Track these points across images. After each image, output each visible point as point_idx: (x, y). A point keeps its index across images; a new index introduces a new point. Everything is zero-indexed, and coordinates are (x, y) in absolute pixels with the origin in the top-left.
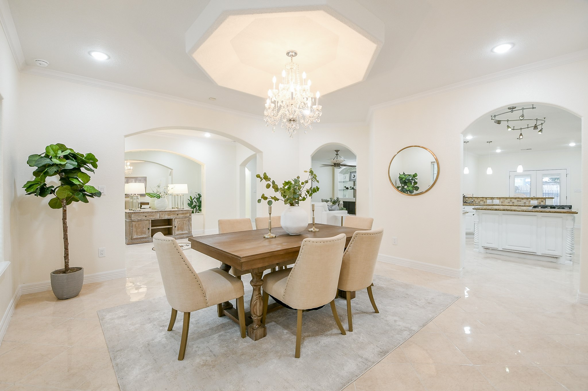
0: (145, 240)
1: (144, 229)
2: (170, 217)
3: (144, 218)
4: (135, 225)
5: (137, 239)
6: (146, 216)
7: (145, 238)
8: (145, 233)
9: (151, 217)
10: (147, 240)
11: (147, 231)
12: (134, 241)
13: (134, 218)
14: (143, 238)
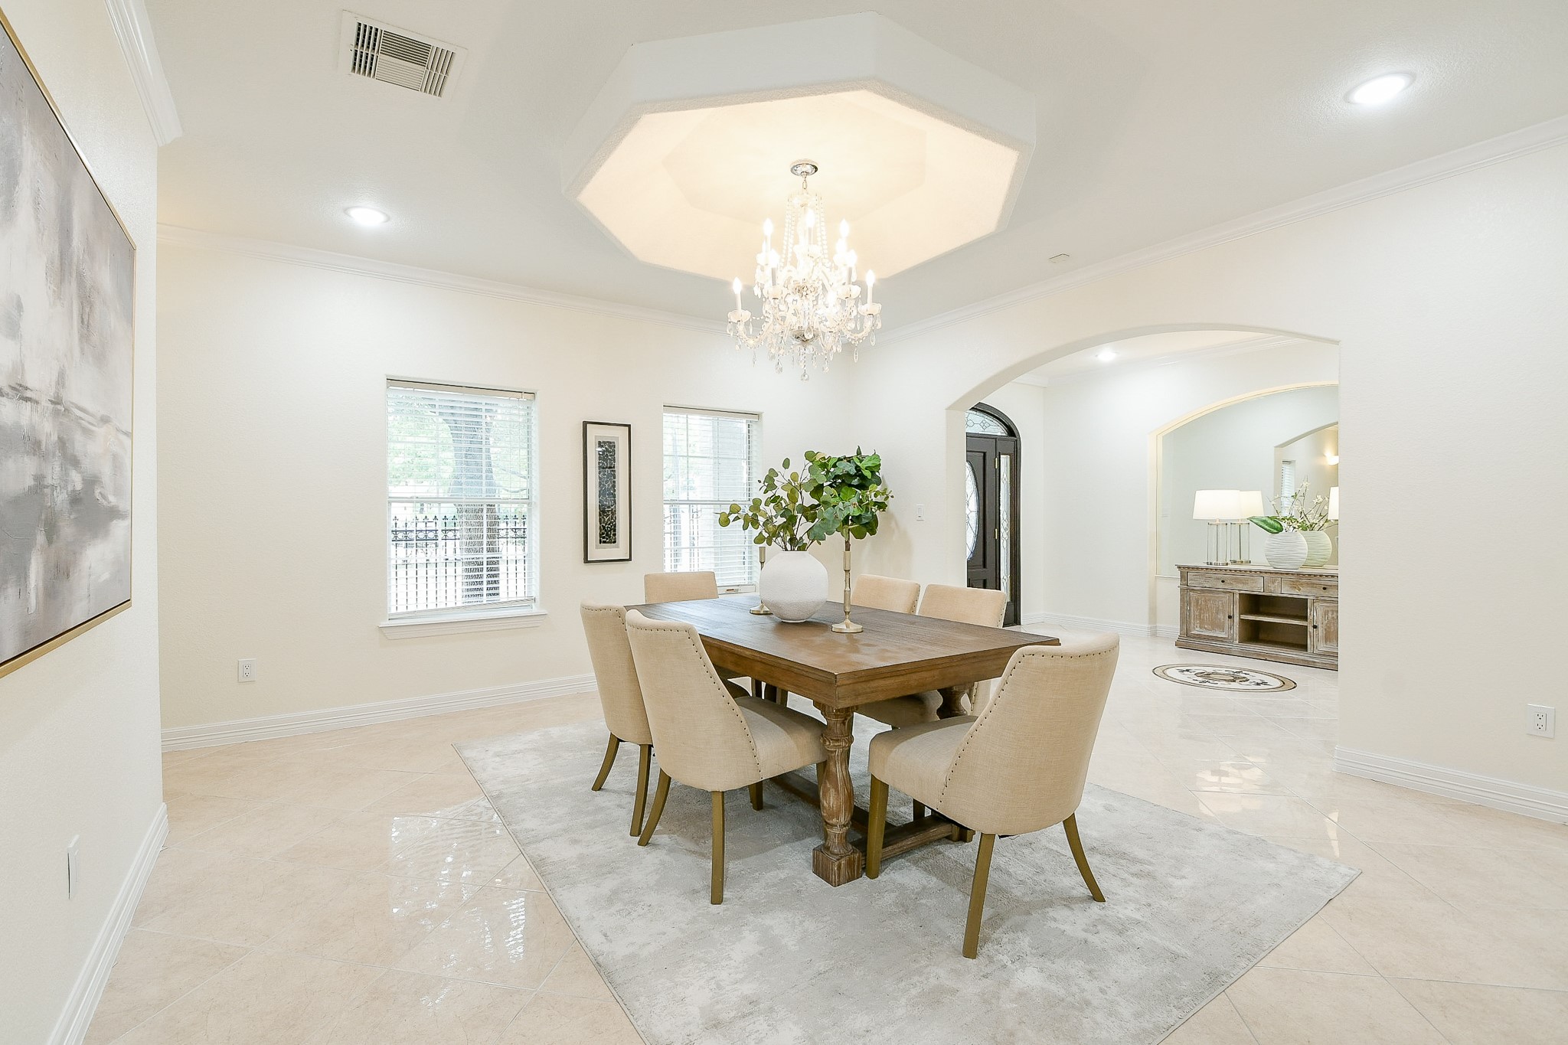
0: (1219, 645)
1: (1221, 616)
2: (1296, 591)
3: (1220, 585)
4: (1197, 601)
5: (1199, 637)
6: (1223, 581)
7: (1222, 640)
8: (1222, 628)
9: (1240, 586)
10: (1226, 646)
11: (1227, 622)
12: (1191, 641)
13: (1194, 581)
14: (1216, 639)
